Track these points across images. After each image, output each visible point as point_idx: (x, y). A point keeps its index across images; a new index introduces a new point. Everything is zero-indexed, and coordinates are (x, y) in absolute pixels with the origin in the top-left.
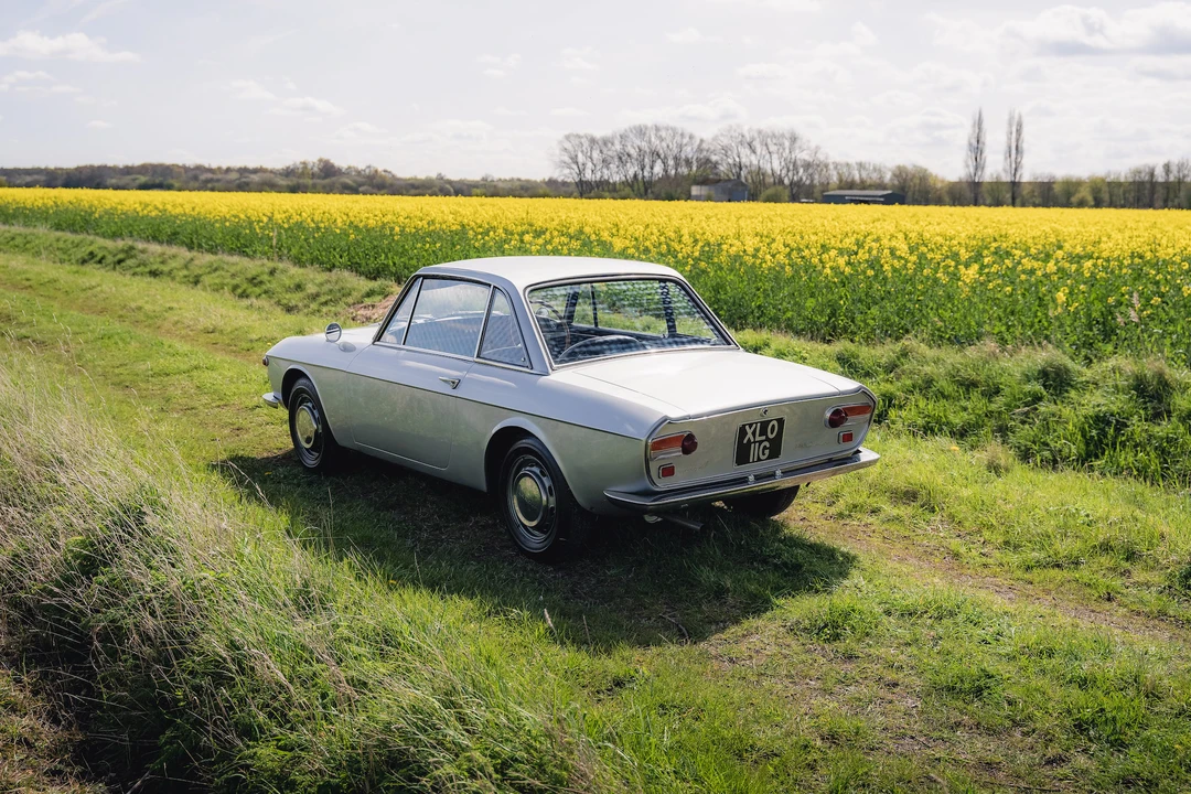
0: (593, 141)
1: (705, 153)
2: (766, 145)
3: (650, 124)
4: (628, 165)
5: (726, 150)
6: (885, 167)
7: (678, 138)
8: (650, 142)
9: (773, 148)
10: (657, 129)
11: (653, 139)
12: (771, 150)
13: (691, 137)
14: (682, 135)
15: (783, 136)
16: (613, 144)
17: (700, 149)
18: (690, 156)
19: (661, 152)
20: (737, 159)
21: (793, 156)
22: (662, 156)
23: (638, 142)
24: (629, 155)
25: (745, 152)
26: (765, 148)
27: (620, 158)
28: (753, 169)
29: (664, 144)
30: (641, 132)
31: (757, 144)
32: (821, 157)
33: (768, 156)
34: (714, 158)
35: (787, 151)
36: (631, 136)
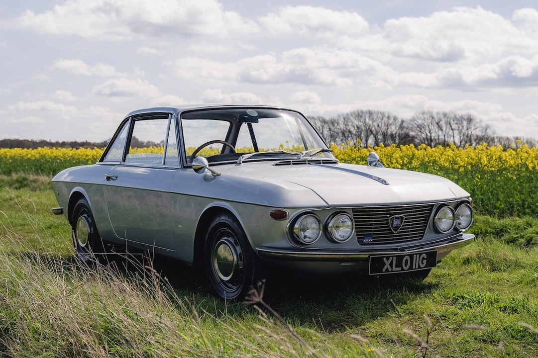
0: (324, 122)
1: (405, 130)
2: (450, 123)
3: (365, 109)
4: (349, 139)
5: (420, 127)
6: (535, 141)
7: (385, 119)
8: (365, 122)
9: (454, 126)
10: (370, 113)
11: (367, 120)
12: (453, 128)
13: (395, 119)
14: (389, 117)
15: (462, 118)
16: (338, 124)
17: (401, 127)
18: (394, 132)
19: (373, 129)
20: (429, 134)
21: (470, 132)
22: (374, 132)
23: (356, 122)
24: (350, 132)
25: (434, 128)
26: (448, 126)
27: (343, 134)
28: (440, 141)
29: (375, 124)
30: (359, 115)
31: (442, 123)
32: (490, 133)
33: (451, 132)
34: (412, 133)
35: (465, 128)
36: (352, 118)
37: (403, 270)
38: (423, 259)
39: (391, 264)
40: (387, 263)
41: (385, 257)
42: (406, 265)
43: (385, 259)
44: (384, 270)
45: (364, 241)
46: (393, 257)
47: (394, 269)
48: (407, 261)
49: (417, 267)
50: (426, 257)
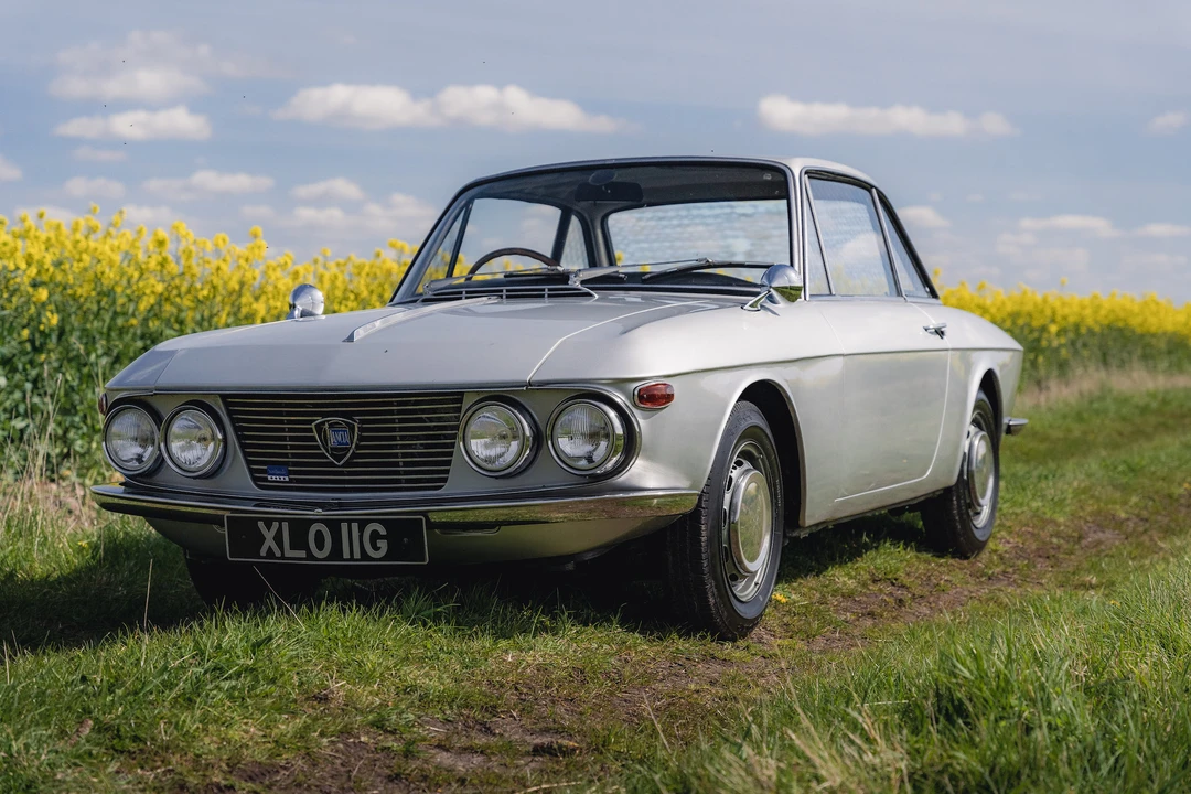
37: (310, 556)
38: (375, 536)
39: (278, 538)
40: (269, 535)
41: (261, 519)
42: (320, 546)
43: (261, 524)
44: (263, 552)
45: (269, 477)
46: (280, 521)
47: (289, 553)
48: (319, 535)
49: (357, 555)
50: (383, 532)
